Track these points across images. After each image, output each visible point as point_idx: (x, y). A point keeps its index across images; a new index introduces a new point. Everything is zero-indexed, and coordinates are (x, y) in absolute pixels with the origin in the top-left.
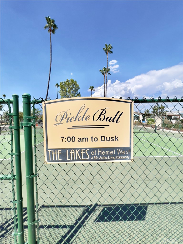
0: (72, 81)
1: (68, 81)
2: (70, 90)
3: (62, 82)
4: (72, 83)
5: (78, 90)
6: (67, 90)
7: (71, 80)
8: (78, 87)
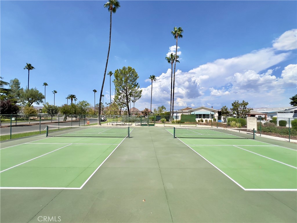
0: (130, 69)
1: (124, 69)
2: (126, 80)
3: (118, 70)
4: (130, 72)
5: (136, 79)
6: (123, 80)
7: (128, 68)
8: (136, 76)
